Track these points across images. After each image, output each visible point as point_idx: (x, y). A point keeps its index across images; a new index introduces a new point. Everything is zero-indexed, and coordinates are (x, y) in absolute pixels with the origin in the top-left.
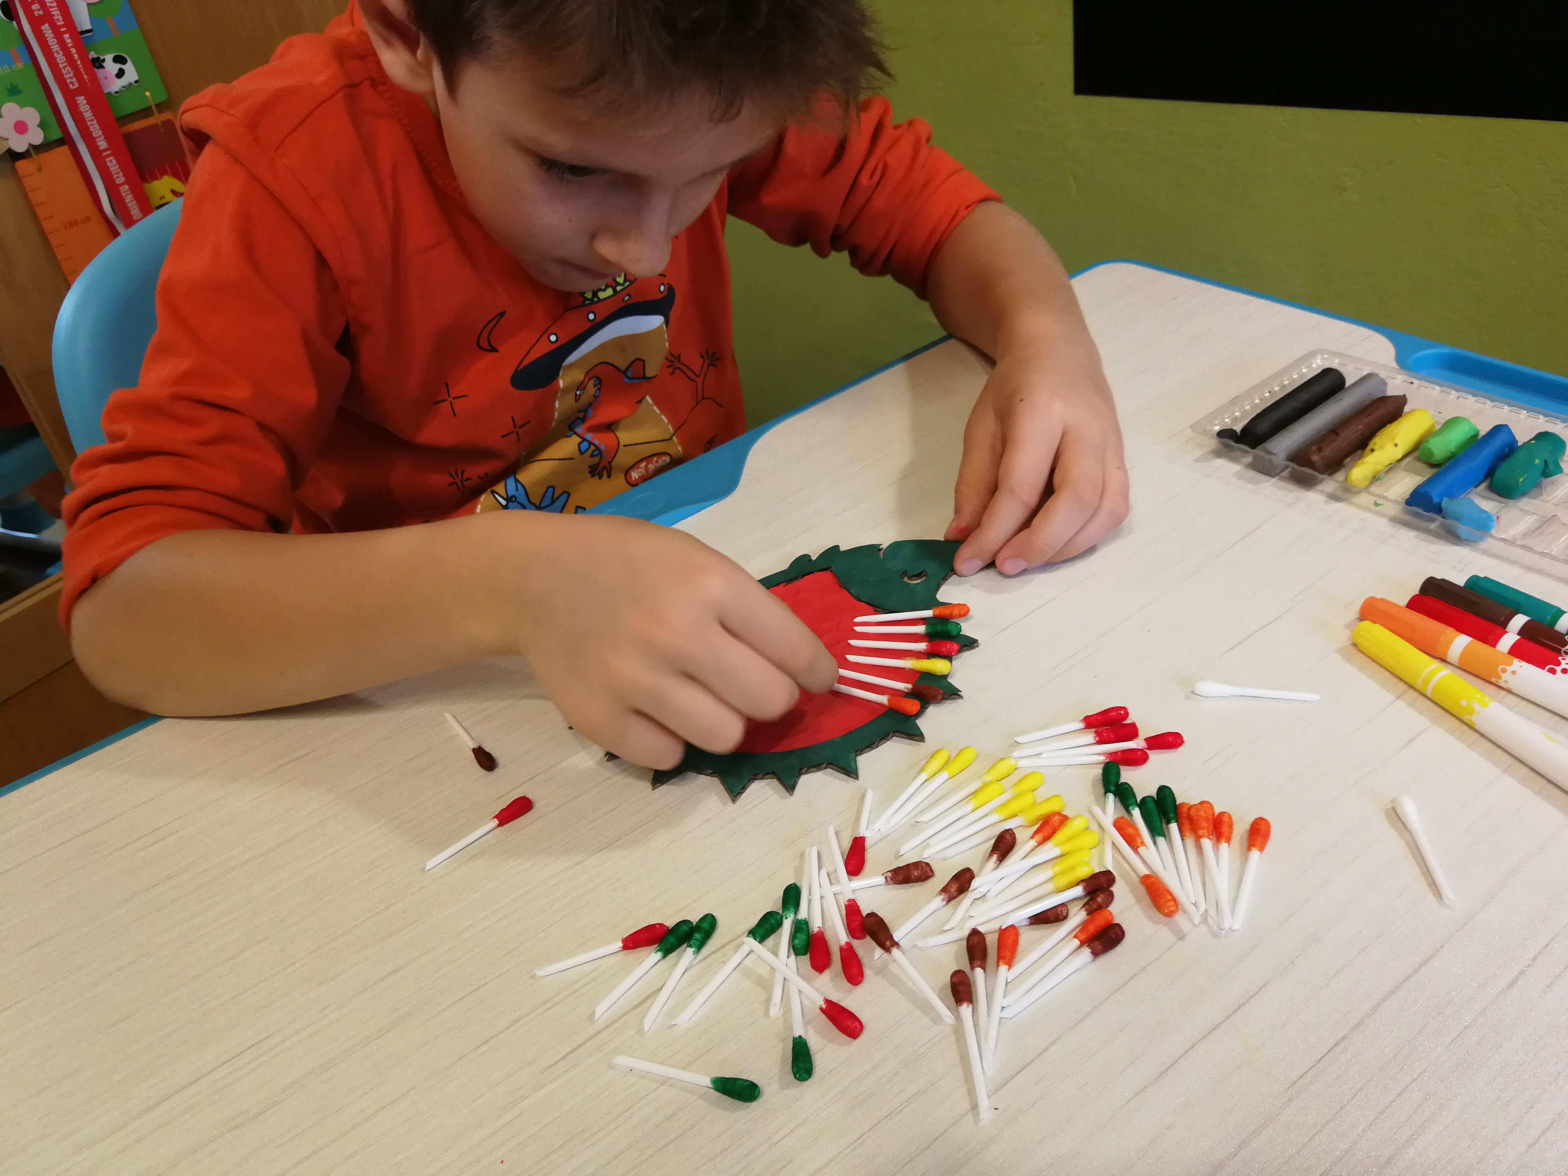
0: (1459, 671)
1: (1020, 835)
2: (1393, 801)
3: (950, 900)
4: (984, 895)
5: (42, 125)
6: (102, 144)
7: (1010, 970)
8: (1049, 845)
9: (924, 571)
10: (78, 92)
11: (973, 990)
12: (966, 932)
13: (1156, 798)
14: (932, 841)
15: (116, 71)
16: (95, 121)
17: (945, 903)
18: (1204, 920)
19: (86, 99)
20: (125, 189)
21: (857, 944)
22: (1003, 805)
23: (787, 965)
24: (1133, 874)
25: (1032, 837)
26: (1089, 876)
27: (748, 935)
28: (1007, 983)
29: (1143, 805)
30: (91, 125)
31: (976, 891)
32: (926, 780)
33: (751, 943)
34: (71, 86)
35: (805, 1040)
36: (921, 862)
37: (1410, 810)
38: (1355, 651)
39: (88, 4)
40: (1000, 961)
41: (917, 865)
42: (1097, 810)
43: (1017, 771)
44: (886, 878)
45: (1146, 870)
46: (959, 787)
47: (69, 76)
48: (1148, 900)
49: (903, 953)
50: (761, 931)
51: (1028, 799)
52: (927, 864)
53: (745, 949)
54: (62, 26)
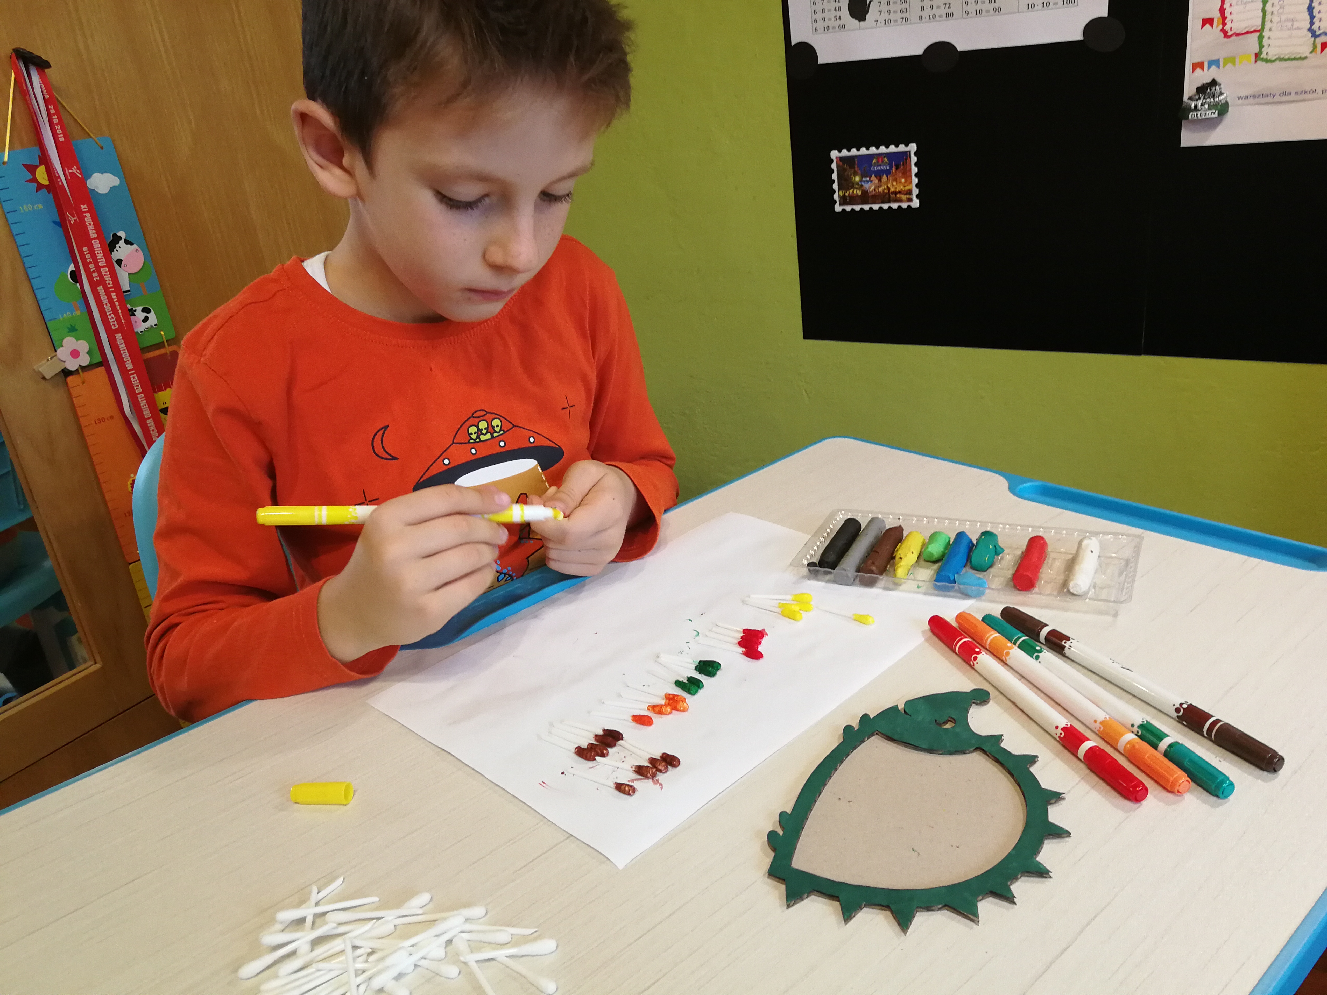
5: (89, 353)
6: (129, 366)
10: (117, 331)
15: (143, 318)
16: (126, 351)
19: (122, 336)
20: (141, 397)
30: (123, 353)
34: (113, 327)
39: (129, 274)
47: (112, 320)
54: (111, 288)
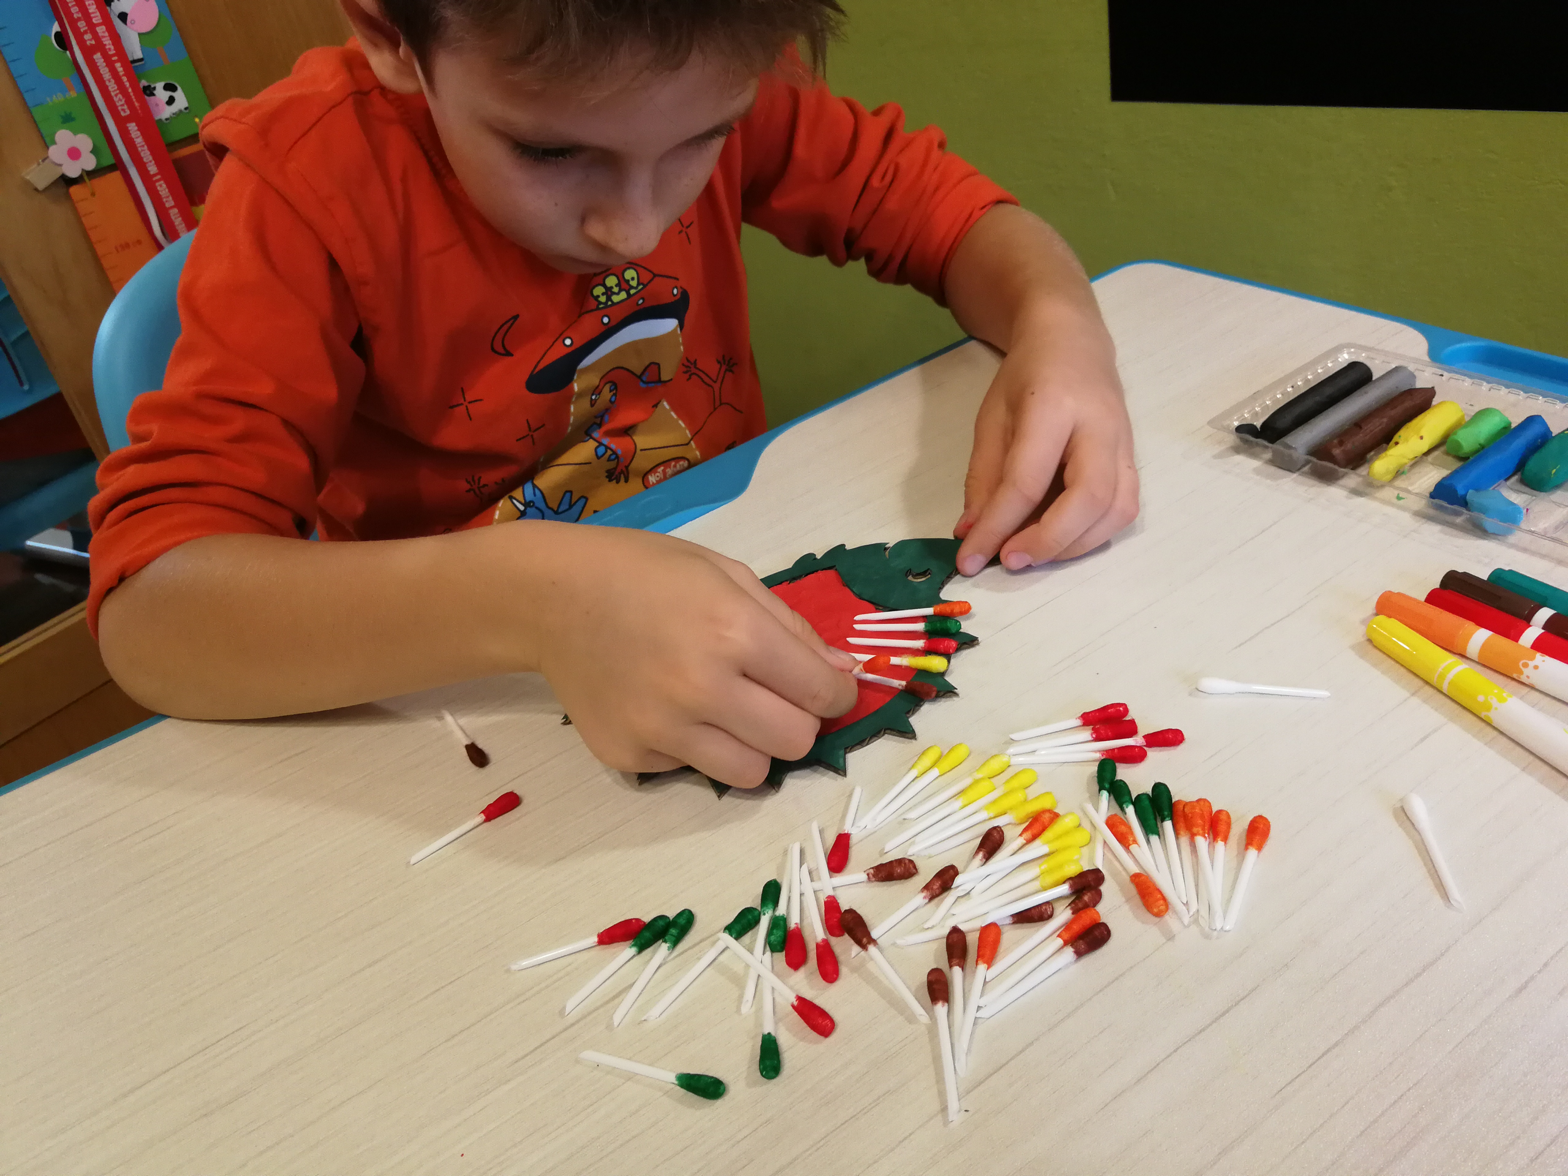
0: (1479, 667)
1: (1008, 833)
2: (1401, 800)
3: (931, 899)
4: (968, 893)
5: (95, 151)
6: (153, 169)
7: (990, 969)
8: (1037, 842)
9: (929, 569)
10: (129, 119)
11: (950, 989)
12: (946, 931)
13: (1151, 795)
14: (918, 838)
15: (167, 99)
16: (146, 147)
17: (927, 900)
18: (1196, 920)
19: (137, 125)
20: (174, 213)
21: (834, 941)
22: (994, 802)
23: (761, 962)
24: (1124, 873)
25: (1020, 835)
26: (1076, 875)
27: (724, 931)
28: (985, 983)
29: (1137, 803)
30: (142, 150)
31: (960, 888)
32: (916, 777)
33: (727, 939)
34: (123, 114)
35: (774, 1037)
36: (904, 859)
37: (1419, 809)
38: (1370, 647)
39: (139, 34)
40: (979, 959)
41: (900, 861)
42: (1089, 807)
43: (1010, 768)
44: (868, 875)
45: (1136, 868)
46: (949, 785)
47: (120, 103)
48: (1137, 899)
49: (881, 950)
50: (738, 927)
51: (1020, 796)
52: (911, 861)
53: (720, 945)
54: (113, 55)
